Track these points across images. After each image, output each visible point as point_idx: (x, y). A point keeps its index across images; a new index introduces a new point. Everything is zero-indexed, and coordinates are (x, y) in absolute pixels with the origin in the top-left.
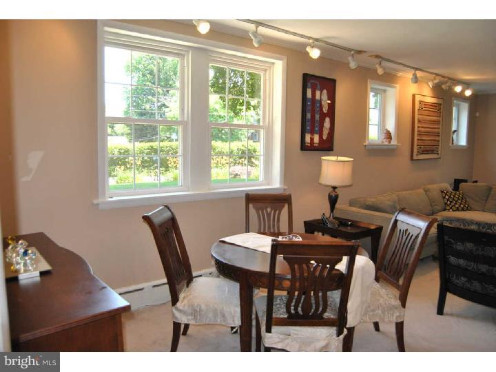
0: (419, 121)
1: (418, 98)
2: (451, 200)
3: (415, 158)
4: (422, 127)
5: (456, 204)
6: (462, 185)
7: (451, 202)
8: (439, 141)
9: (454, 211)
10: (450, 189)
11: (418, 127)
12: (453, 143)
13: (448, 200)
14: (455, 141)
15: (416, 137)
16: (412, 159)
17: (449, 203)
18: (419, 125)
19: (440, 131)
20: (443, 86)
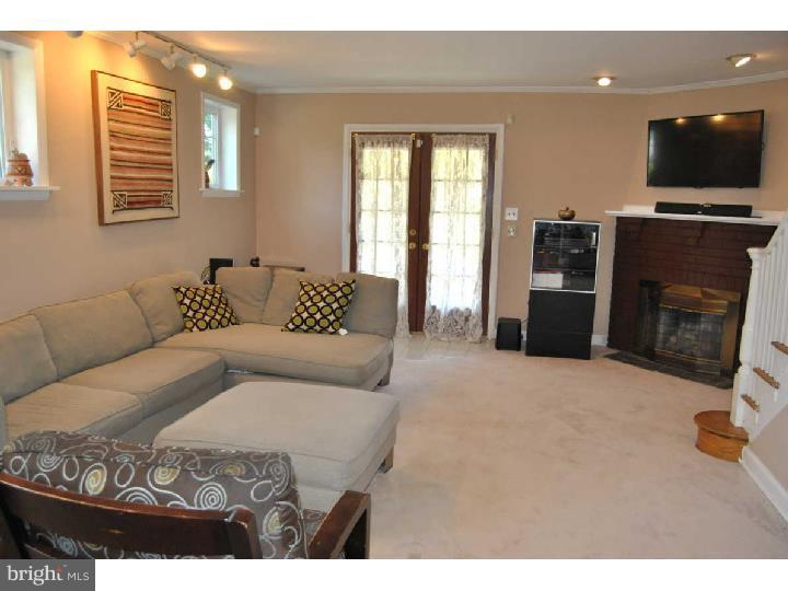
0: (113, 135)
1: (104, 82)
2: (195, 306)
3: (108, 218)
4: (121, 149)
5: (205, 314)
6: (222, 271)
7: (196, 312)
8: (171, 181)
9: (201, 330)
10: (199, 283)
11: (112, 149)
12: (207, 186)
13: (189, 307)
14: (212, 182)
15: (107, 172)
16: (101, 222)
17: (190, 313)
18: (116, 145)
19: (173, 159)
20: (165, 61)
